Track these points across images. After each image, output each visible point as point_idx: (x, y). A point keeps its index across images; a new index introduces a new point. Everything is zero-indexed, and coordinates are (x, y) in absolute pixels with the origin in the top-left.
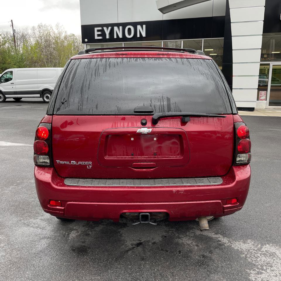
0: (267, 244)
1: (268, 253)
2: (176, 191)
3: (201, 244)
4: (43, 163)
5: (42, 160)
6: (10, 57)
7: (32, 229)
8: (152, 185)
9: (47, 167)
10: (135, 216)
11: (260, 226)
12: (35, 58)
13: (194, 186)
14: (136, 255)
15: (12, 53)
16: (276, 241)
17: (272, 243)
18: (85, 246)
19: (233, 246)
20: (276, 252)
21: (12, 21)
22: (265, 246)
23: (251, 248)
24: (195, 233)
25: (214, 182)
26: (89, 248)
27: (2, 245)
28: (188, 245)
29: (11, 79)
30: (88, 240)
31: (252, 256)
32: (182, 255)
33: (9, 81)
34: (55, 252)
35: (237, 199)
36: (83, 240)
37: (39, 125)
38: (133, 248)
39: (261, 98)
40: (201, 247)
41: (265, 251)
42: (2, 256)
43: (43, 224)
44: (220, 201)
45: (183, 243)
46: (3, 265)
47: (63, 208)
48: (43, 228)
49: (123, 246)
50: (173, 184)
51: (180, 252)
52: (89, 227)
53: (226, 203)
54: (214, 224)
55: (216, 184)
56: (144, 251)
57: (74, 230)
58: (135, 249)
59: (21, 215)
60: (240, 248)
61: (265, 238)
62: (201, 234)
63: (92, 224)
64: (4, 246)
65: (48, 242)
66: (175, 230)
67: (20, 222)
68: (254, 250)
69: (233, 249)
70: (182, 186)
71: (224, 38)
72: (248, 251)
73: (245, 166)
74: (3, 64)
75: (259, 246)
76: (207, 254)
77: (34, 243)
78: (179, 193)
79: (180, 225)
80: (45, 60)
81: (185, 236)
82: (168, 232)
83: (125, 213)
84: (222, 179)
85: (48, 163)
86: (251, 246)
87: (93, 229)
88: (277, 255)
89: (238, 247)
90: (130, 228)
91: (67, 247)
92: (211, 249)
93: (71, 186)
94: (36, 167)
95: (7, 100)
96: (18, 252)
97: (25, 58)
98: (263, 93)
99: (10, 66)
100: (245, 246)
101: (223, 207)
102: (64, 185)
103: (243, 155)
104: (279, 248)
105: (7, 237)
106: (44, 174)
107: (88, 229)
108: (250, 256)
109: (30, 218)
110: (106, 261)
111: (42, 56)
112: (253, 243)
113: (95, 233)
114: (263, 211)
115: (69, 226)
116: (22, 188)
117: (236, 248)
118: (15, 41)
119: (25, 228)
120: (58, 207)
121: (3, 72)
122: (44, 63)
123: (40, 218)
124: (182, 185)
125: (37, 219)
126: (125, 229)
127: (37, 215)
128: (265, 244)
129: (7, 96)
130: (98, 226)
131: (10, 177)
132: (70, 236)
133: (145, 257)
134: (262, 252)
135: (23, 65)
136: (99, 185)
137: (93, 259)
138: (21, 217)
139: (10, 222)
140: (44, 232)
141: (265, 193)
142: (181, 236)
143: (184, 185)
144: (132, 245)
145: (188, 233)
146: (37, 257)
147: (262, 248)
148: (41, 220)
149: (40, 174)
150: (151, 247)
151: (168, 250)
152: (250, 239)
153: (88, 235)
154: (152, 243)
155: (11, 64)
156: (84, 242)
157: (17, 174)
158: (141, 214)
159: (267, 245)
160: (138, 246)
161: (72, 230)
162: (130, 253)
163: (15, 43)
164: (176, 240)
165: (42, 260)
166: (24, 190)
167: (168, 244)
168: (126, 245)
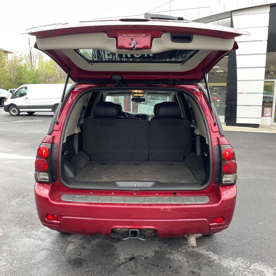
0: (256, 262)
1: (256, 271)
2: (164, 209)
3: (191, 261)
4: (43, 179)
5: (42, 177)
6: (26, 72)
7: (33, 240)
8: (141, 202)
9: (47, 183)
10: (125, 231)
11: (251, 244)
12: (49, 74)
13: (181, 205)
14: (128, 269)
15: (29, 69)
16: (265, 260)
17: (261, 262)
18: (80, 259)
19: (222, 263)
20: (264, 270)
22: (254, 264)
23: (239, 266)
24: (187, 249)
25: (200, 201)
26: (85, 261)
27: (4, 255)
28: (179, 260)
29: (25, 94)
30: (85, 253)
31: (240, 274)
32: (172, 270)
33: (23, 96)
34: (53, 263)
35: (223, 218)
36: (79, 253)
37: (41, 144)
38: (126, 262)
39: (266, 115)
40: (191, 262)
41: (253, 269)
42: (3, 265)
43: (44, 236)
44: (206, 220)
45: (174, 259)
46: (4, 274)
47: (59, 222)
48: (43, 240)
49: (117, 260)
50: (162, 202)
51: (170, 267)
52: (86, 240)
53: (212, 221)
54: (206, 241)
55: (202, 203)
56: (136, 265)
57: (72, 242)
58: (128, 263)
59: (24, 227)
60: (230, 266)
61: (255, 257)
62: (192, 251)
63: (90, 237)
64: (6, 255)
65: (46, 253)
66: (168, 245)
67: (23, 234)
68: (243, 268)
69: (223, 266)
70: (170, 205)
71: (228, 56)
72: (236, 269)
73: (231, 187)
74: (20, 79)
75: (248, 264)
76: (196, 270)
77: (34, 254)
78: (167, 211)
79: (173, 241)
80: (58, 76)
81: (177, 252)
82: (160, 247)
83: (116, 228)
84: (209, 198)
85: (47, 179)
86: (240, 264)
87: (89, 242)
88: (265, 273)
89: (227, 265)
90: (125, 242)
91: (64, 259)
92: (201, 265)
93: (67, 201)
94: (37, 183)
95: (21, 113)
96: (18, 263)
97: (40, 74)
98: (268, 110)
99: (26, 81)
100: (235, 264)
101: (209, 225)
102: (60, 201)
103: (230, 175)
104: (267, 267)
105: (9, 248)
106: (43, 190)
107: (85, 243)
108: (238, 274)
109: (32, 229)
110: (99, 273)
111: (56, 72)
112: (242, 261)
113: (92, 246)
114: (257, 230)
115: (68, 238)
116: (28, 200)
117: (225, 266)
118: (31, 58)
119: (26, 239)
120: (55, 221)
121: (19, 86)
122: (58, 78)
123: (41, 230)
124: (170, 203)
125: (38, 231)
126: (120, 243)
127: (39, 227)
128: (254, 263)
129: (21, 110)
130: (95, 240)
131: (17, 189)
132: (68, 248)
133: (136, 271)
134: (250, 270)
135: (37, 80)
136: (92, 202)
137: (87, 271)
138: (24, 228)
139: (14, 233)
140: (44, 244)
141: (260, 212)
142: (173, 252)
143: (172, 203)
144: (125, 259)
145: (180, 250)
146: (35, 268)
147: (251, 266)
148: (42, 231)
149: (39, 190)
150: (143, 262)
151: (159, 265)
152: (240, 256)
153: (84, 248)
154: (144, 258)
155: (26, 79)
156: (80, 255)
157: (23, 186)
158: (131, 230)
159: (256, 264)
160: (130, 261)
161: (70, 242)
162: (122, 267)
163: (31, 59)
164: (168, 255)
165: (40, 271)
166: (29, 202)
167: (159, 260)
168: (119, 259)
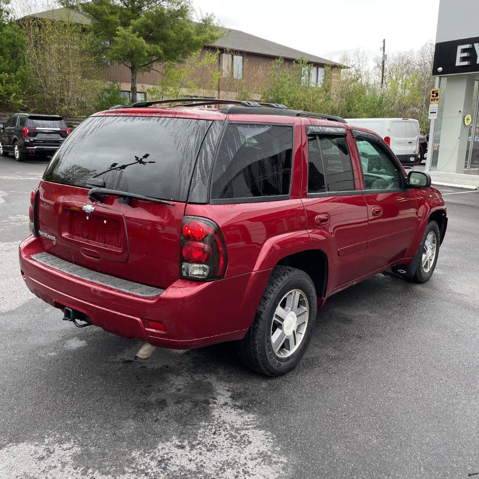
2: (94, 290)
21: (384, 40)
44: (140, 320)
51: (149, 386)
53: (148, 325)
76: (170, 402)
78: (96, 293)
101: (145, 329)
158: (66, 308)
